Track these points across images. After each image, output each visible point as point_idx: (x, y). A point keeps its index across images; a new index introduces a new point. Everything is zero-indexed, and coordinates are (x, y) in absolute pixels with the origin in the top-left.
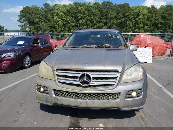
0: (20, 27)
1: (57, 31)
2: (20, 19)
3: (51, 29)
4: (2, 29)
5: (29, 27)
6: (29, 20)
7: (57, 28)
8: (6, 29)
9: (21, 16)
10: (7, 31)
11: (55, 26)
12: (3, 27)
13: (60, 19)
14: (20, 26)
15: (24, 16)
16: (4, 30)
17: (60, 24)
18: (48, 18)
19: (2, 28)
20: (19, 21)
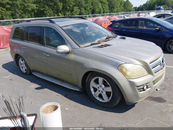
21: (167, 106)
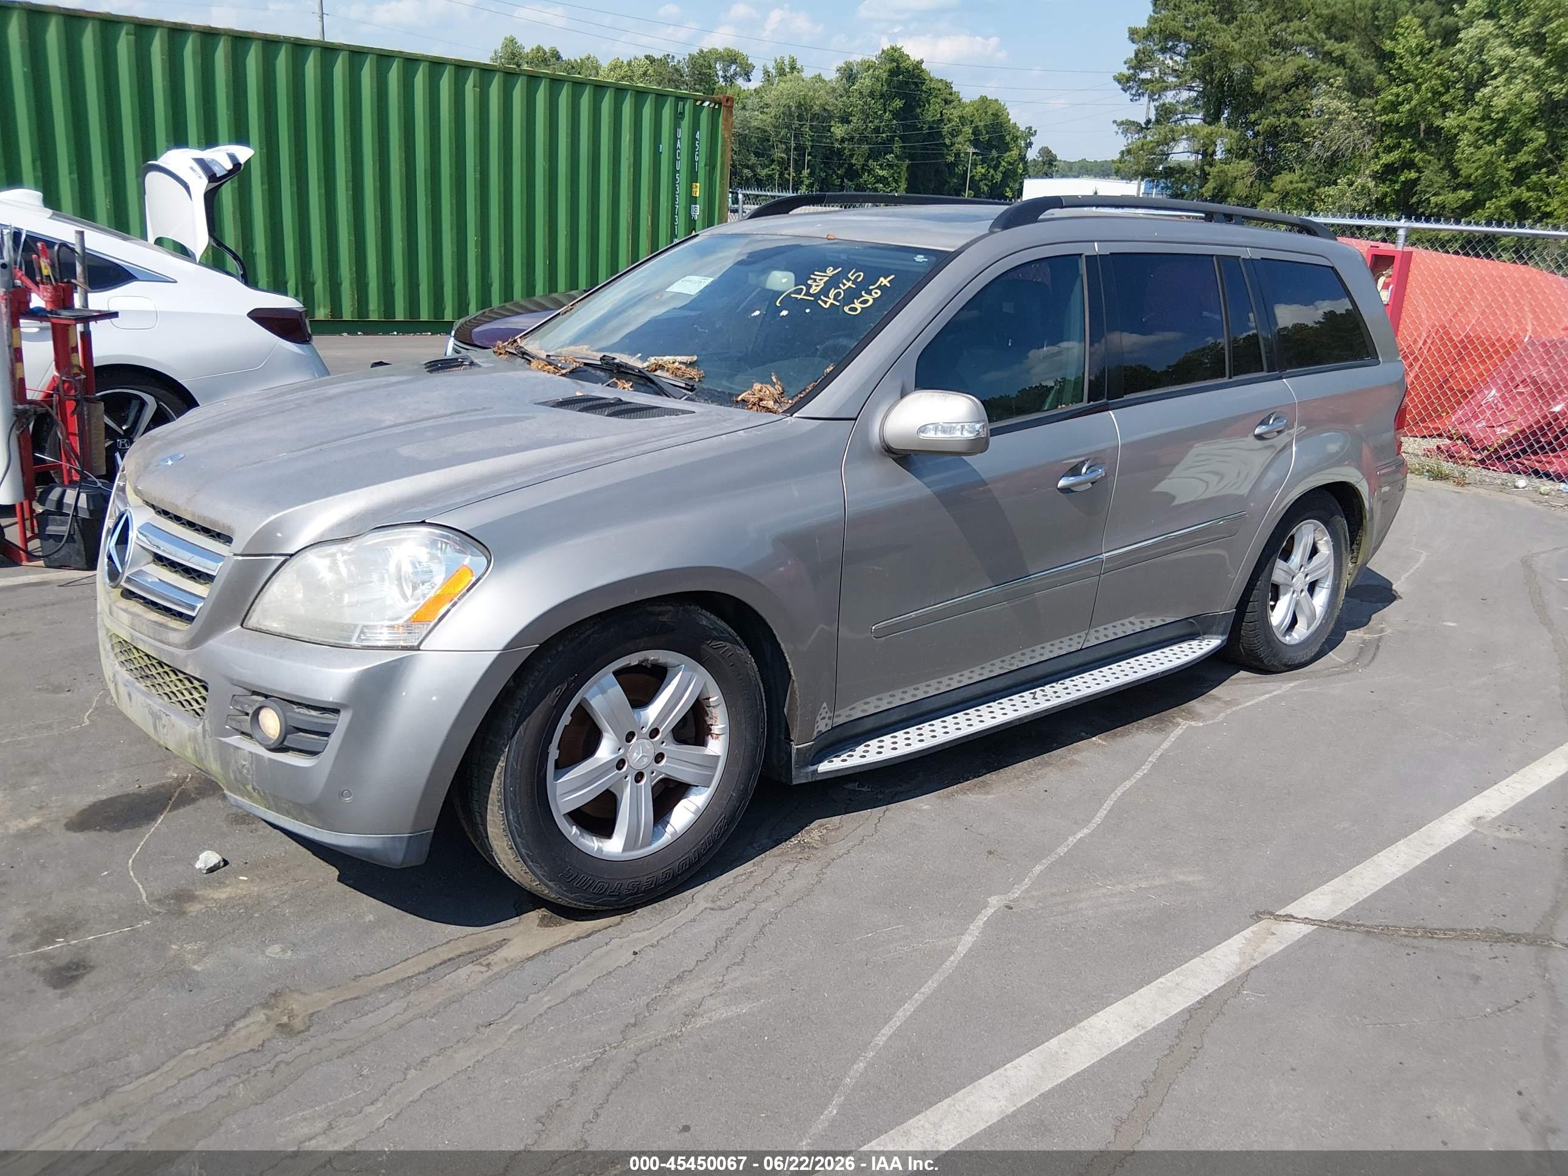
0: (1125, 132)
1: (1455, 173)
2: (1140, 62)
3: (1395, 155)
4: (1015, 153)
5: (1192, 134)
6: (1209, 67)
7: (1465, 138)
8: (1045, 152)
9: (1148, 35)
10: (1049, 166)
11: (1450, 121)
12: (1031, 133)
13: (1517, 45)
14: (1127, 126)
15: (1176, 36)
16: (1032, 154)
17: (1500, 103)
18: (1388, 45)
19: (1015, 139)
20: (1124, 82)
21: (41, 808)
